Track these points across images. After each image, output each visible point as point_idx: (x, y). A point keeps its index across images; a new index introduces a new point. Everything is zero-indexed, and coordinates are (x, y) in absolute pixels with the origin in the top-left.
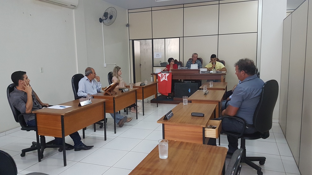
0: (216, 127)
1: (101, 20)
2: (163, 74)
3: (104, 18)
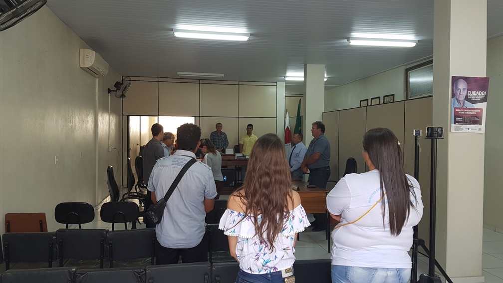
1: (109, 91)
3: (115, 89)
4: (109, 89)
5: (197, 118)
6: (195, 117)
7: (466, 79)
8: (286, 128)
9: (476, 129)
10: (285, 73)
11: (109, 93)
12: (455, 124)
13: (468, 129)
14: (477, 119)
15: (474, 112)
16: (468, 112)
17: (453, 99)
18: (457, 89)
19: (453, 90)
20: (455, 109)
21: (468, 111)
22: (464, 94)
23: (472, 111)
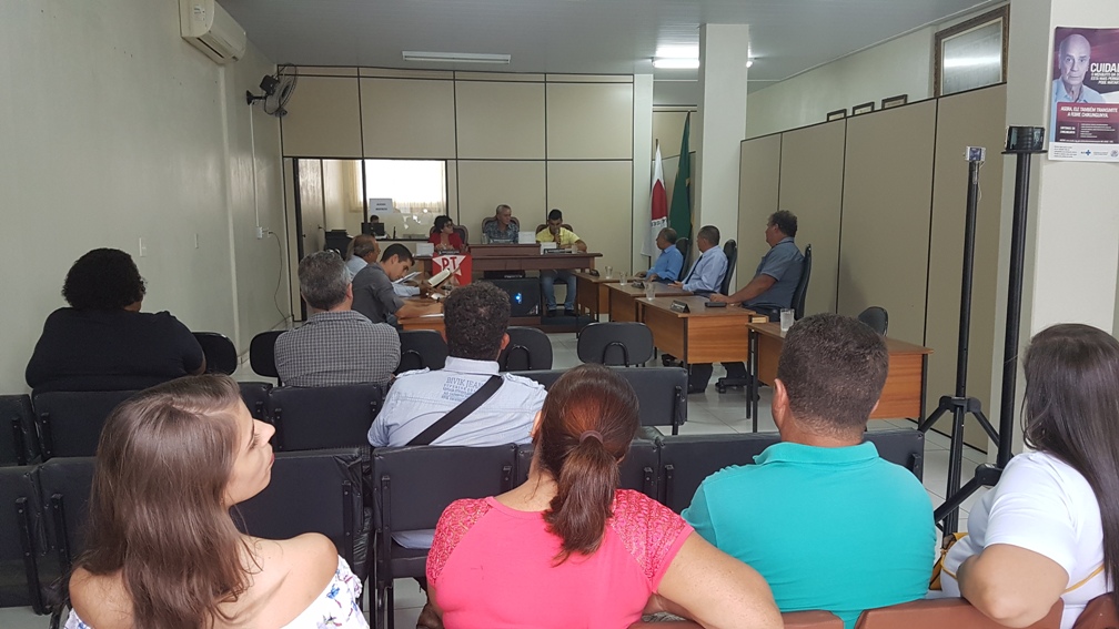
1: (250, 98)
2: (448, 257)
3: (262, 93)
4: (248, 93)
5: (452, 162)
6: (446, 160)
7: (1089, 34)
8: (654, 183)
9: (1105, 154)
10: (654, 50)
11: (249, 102)
12: (1057, 140)
13: (1088, 153)
14: (1108, 129)
15: (1103, 113)
16: (1088, 113)
17: (1055, 82)
18: (1067, 57)
19: (1056, 62)
20: (1060, 105)
21: (1088, 109)
22: (1081, 69)
23: (1100, 110)
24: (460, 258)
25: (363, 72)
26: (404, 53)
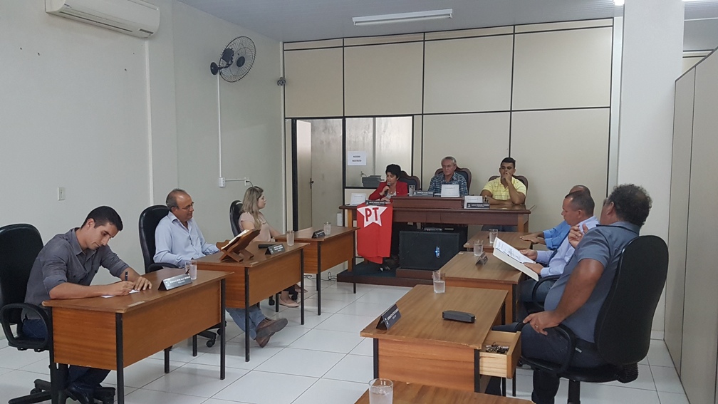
0: (507, 350)
1: (215, 69)
2: (371, 207)
3: (224, 63)
4: (213, 65)
5: (419, 117)
6: (412, 115)
11: (214, 72)
24: (382, 209)
25: (347, 42)
26: (355, 19)
